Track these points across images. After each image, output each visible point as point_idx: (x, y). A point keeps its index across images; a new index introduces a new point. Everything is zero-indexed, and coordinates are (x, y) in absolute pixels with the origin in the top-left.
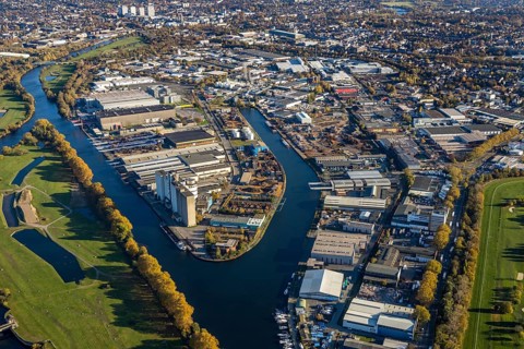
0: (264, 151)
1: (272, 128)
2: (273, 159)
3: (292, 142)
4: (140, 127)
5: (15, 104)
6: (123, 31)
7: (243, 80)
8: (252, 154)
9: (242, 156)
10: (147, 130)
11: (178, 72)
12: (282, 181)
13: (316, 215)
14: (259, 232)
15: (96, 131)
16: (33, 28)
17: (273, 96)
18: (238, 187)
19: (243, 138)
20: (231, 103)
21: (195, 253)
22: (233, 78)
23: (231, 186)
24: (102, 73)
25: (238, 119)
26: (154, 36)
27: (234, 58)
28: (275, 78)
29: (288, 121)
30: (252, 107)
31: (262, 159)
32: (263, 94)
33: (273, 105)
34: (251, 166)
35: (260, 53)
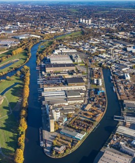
0: (103, 93)
1: (112, 80)
2: (105, 98)
3: (118, 89)
4: (59, 73)
5: (24, 57)
6: (77, 29)
7: (110, 54)
8: (97, 93)
9: (92, 94)
10: (61, 75)
11: (87, 48)
12: (103, 111)
13: (110, 137)
14: (79, 142)
15: (43, 73)
16: (48, 26)
17: (119, 64)
18: (83, 112)
19: (97, 84)
20: (100, 65)
21: (45, 150)
22: (106, 53)
23: (80, 110)
24: (60, 46)
25: (99, 74)
26: (86, 32)
27: (111, 44)
28: (124, 54)
29: (120, 77)
30: (108, 68)
31: (100, 97)
32: (115, 62)
33: (117, 68)
34: (93, 101)
35: (123, 42)
